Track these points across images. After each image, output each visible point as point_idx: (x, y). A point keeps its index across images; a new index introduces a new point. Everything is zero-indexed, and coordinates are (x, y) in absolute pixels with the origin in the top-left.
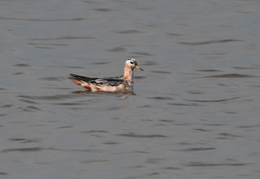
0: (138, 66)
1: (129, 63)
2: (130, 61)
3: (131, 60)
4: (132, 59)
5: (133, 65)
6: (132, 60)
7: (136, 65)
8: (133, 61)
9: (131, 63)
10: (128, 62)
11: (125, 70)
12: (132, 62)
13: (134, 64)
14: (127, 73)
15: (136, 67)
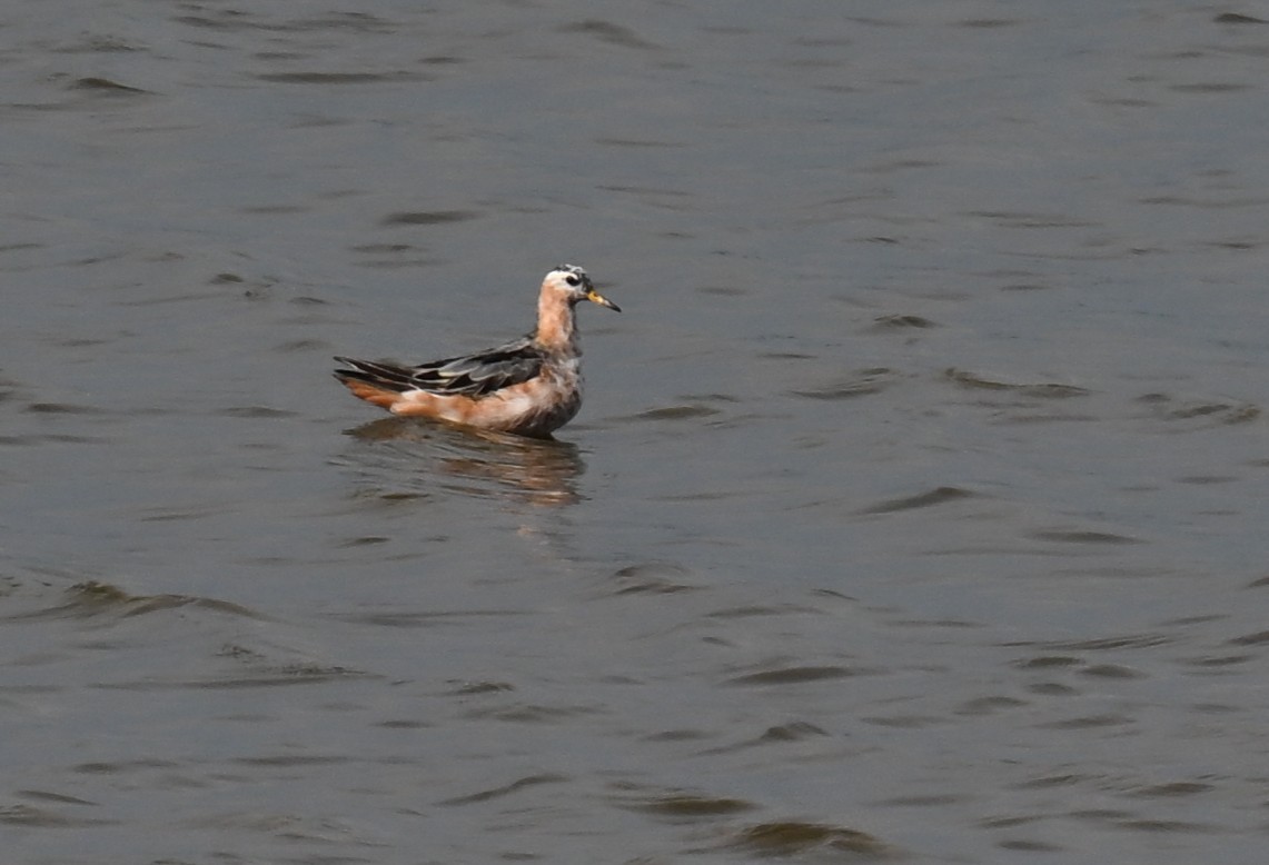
0: (595, 295)
1: (559, 284)
2: (566, 274)
3: (567, 269)
4: (574, 269)
5: (578, 290)
6: (574, 272)
7: (589, 289)
8: (578, 275)
9: (570, 281)
10: (556, 279)
11: (541, 305)
12: (575, 277)
13: (580, 287)
14: (551, 321)
15: (587, 299)
